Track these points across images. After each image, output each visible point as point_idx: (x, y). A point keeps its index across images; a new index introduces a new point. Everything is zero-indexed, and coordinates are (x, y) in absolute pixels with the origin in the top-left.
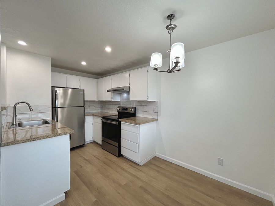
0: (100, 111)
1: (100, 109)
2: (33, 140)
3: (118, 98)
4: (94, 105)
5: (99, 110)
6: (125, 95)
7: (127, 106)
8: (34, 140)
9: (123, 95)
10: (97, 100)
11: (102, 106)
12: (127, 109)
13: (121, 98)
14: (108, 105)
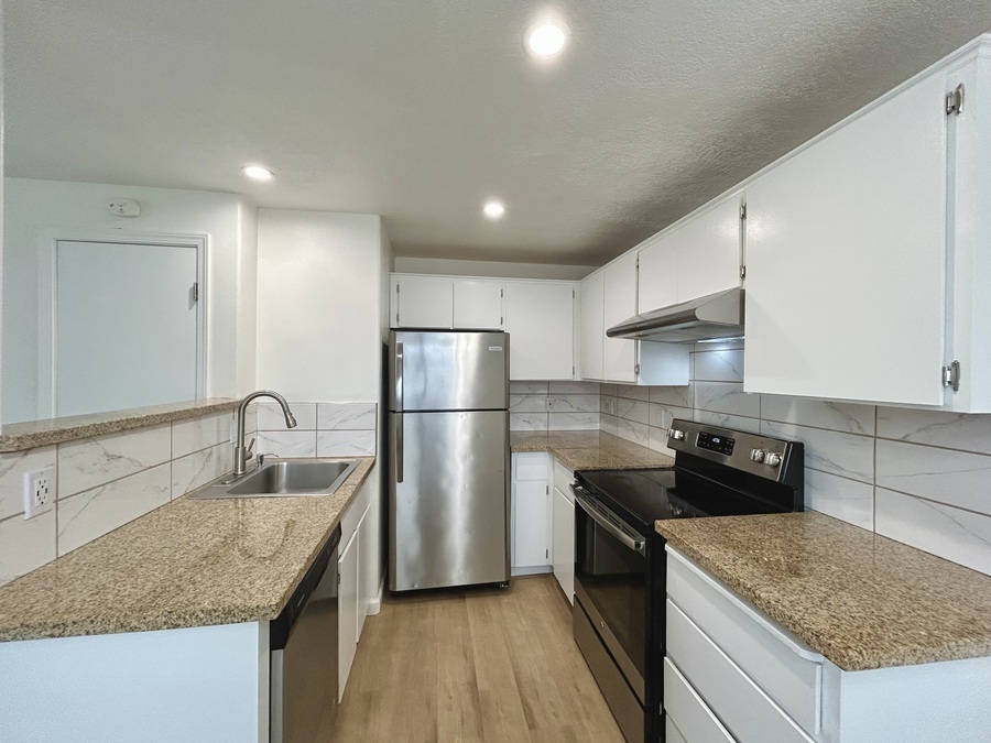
0: (597, 427)
1: (597, 417)
2: (52, 636)
3: (673, 371)
4: (569, 398)
5: (591, 421)
6: (720, 354)
7: (736, 423)
8: (56, 632)
9: (706, 349)
10: (578, 378)
11: (607, 406)
12: (727, 445)
13: (693, 370)
14: (630, 404)
